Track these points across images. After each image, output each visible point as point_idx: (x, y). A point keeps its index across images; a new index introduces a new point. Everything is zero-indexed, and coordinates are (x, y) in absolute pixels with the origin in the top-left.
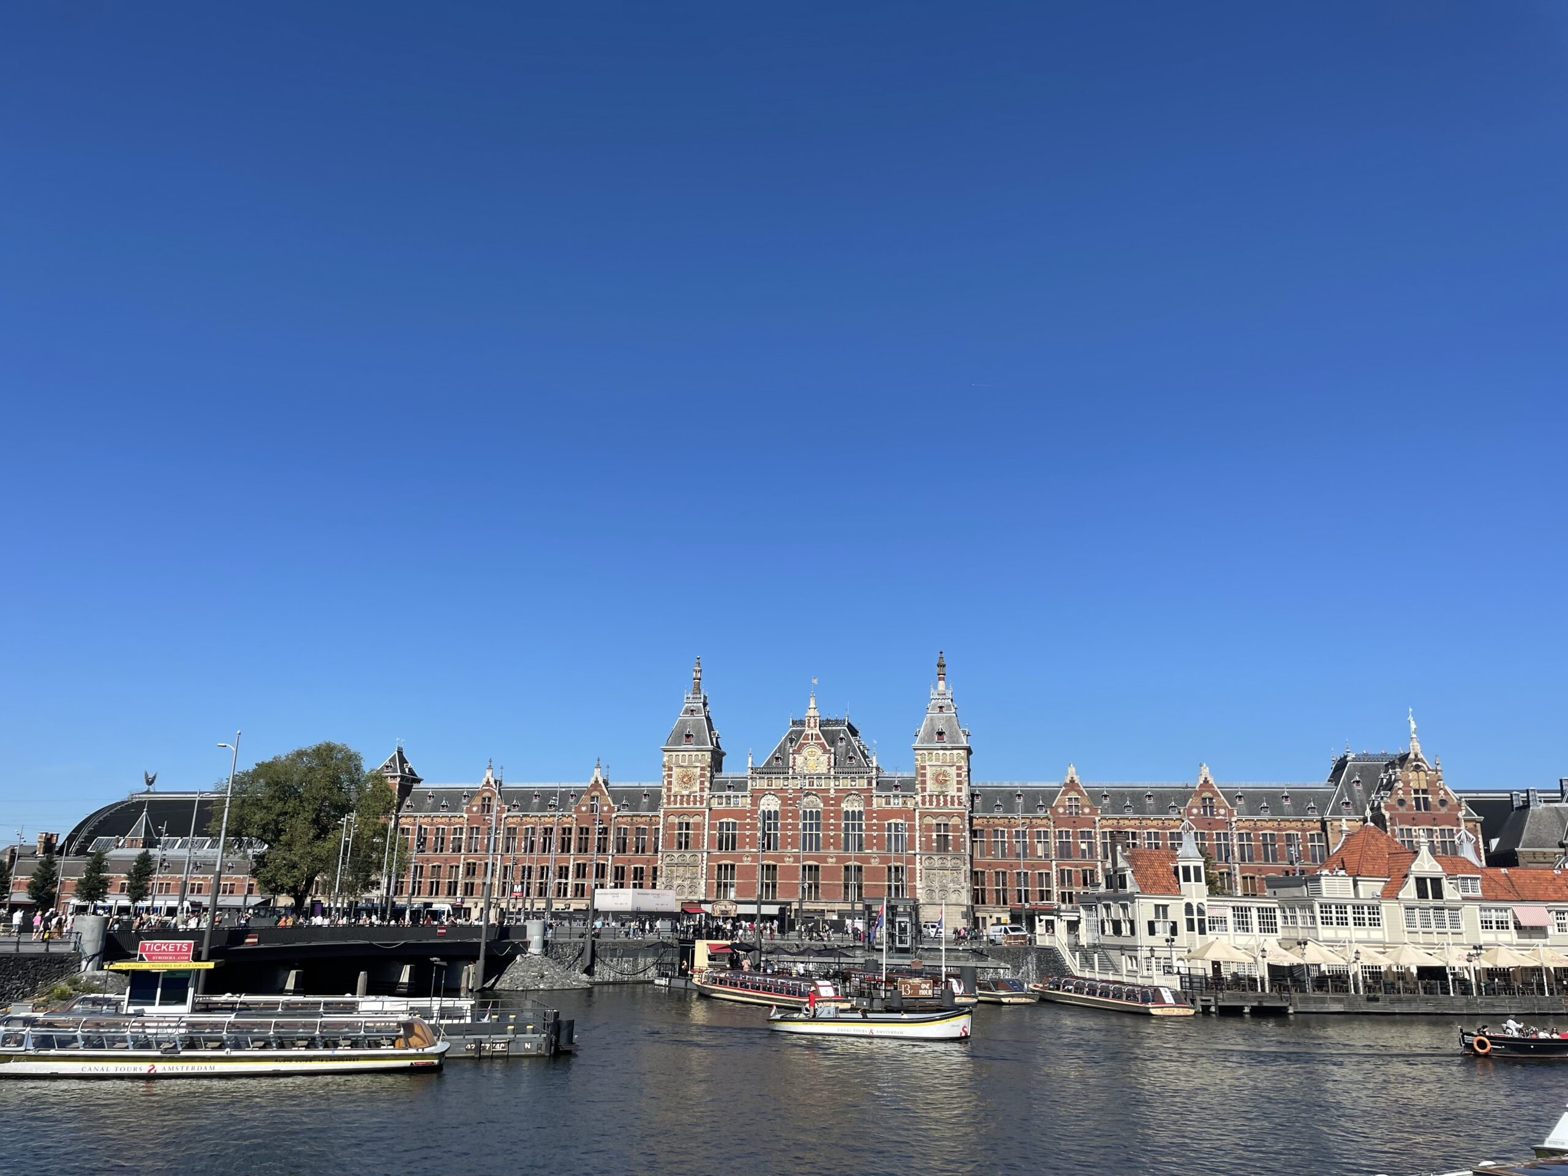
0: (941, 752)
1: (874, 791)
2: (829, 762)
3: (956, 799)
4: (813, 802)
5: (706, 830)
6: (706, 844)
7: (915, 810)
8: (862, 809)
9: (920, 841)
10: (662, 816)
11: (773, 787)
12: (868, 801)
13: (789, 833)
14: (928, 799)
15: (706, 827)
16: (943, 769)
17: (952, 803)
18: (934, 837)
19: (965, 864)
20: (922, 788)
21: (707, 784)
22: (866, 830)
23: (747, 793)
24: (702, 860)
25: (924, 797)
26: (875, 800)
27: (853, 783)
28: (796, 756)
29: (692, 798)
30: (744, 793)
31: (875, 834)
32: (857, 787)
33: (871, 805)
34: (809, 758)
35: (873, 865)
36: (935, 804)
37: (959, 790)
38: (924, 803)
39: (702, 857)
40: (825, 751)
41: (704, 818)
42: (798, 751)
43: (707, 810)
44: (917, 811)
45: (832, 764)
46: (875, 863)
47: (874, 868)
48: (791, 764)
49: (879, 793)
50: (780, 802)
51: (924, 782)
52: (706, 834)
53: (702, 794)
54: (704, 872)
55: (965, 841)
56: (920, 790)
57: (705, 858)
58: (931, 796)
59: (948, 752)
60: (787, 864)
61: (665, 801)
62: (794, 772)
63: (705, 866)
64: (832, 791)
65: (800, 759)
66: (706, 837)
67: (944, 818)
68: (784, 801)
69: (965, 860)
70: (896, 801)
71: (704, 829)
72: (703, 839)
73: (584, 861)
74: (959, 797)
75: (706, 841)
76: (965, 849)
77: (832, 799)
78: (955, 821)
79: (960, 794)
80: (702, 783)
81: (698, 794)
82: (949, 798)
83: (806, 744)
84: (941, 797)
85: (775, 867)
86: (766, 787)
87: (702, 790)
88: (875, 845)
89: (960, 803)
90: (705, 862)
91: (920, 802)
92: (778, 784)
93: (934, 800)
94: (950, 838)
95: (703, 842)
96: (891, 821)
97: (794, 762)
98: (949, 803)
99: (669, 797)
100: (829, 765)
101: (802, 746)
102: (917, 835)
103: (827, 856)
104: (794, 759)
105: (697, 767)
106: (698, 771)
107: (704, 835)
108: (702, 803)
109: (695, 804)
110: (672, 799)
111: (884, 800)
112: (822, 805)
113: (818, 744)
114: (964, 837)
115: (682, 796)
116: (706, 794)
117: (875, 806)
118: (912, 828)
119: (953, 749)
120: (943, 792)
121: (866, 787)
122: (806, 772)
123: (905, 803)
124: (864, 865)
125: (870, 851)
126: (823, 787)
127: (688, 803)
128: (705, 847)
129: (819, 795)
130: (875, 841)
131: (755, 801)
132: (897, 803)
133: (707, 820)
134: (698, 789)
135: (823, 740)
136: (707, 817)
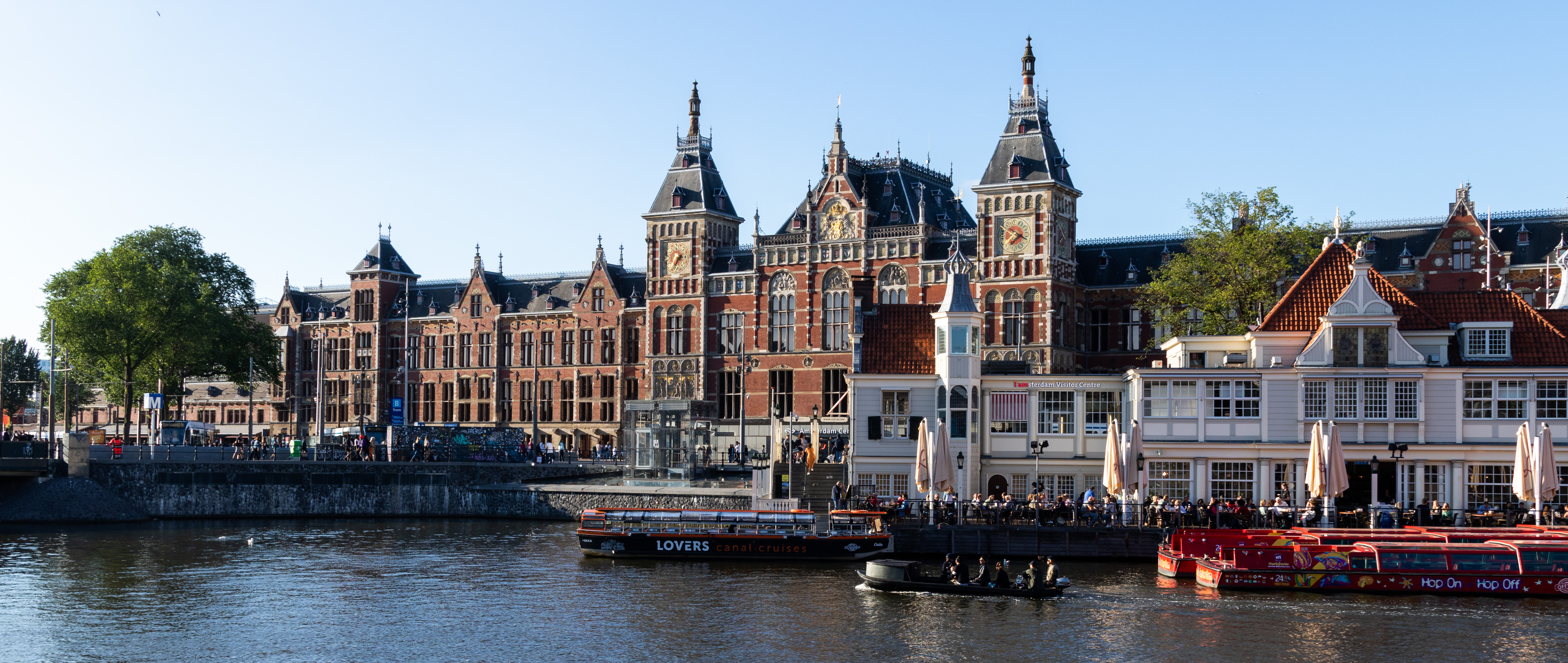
0: (1013, 196)
1: (920, 260)
2: (860, 221)
3: (1033, 264)
4: (838, 280)
5: (702, 326)
6: (702, 345)
7: (976, 284)
10: (648, 310)
11: (787, 262)
14: (992, 268)
15: (702, 322)
16: (1018, 220)
17: (1028, 272)
18: (1001, 323)
19: (1043, 360)
20: (985, 250)
21: (700, 262)
23: (753, 272)
24: (698, 367)
25: (987, 264)
26: (921, 272)
27: (892, 250)
28: (816, 215)
29: (682, 284)
30: (749, 272)
32: (898, 256)
33: (916, 280)
34: (834, 216)
36: (1003, 273)
37: (1038, 250)
38: (987, 273)
39: (698, 362)
40: (853, 205)
41: (699, 310)
42: (819, 208)
43: (702, 299)
44: (978, 285)
45: (863, 225)
48: (809, 228)
49: (927, 263)
50: (796, 283)
51: (987, 242)
52: (702, 331)
53: (695, 276)
54: (701, 382)
55: (1044, 326)
56: (982, 254)
57: (701, 364)
58: (997, 263)
59: (1024, 195)
60: (806, 369)
61: (650, 289)
62: (813, 239)
63: (702, 376)
64: (864, 263)
65: (821, 221)
66: (702, 336)
67: (1016, 294)
68: (801, 280)
69: (1044, 352)
71: (699, 324)
72: (699, 338)
73: (589, 374)
74: (1037, 261)
75: (702, 340)
76: (1044, 337)
78: (1032, 297)
79: (1039, 256)
80: (694, 261)
81: (690, 277)
82: (1023, 264)
83: (829, 197)
84: (1013, 263)
85: (790, 373)
86: (777, 263)
87: (694, 272)
89: (1039, 271)
90: (701, 369)
91: (982, 272)
92: (792, 257)
93: (1002, 267)
94: (1024, 322)
95: (699, 342)
97: (814, 224)
98: (1023, 273)
99: (654, 284)
100: (859, 226)
101: (824, 199)
104: (814, 219)
105: (688, 240)
106: (689, 244)
107: (699, 334)
108: (694, 290)
109: (686, 291)
110: (659, 285)
112: (850, 284)
113: (845, 196)
114: (1044, 320)
115: (670, 282)
116: (700, 277)
117: (921, 282)
119: (1031, 188)
120: (1016, 255)
121: (908, 255)
122: (829, 238)
126: (852, 259)
127: (678, 291)
128: (702, 350)
129: (846, 269)
131: (764, 283)
133: (702, 312)
134: (689, 270)
135: (851, 191)
136: (702, 307)
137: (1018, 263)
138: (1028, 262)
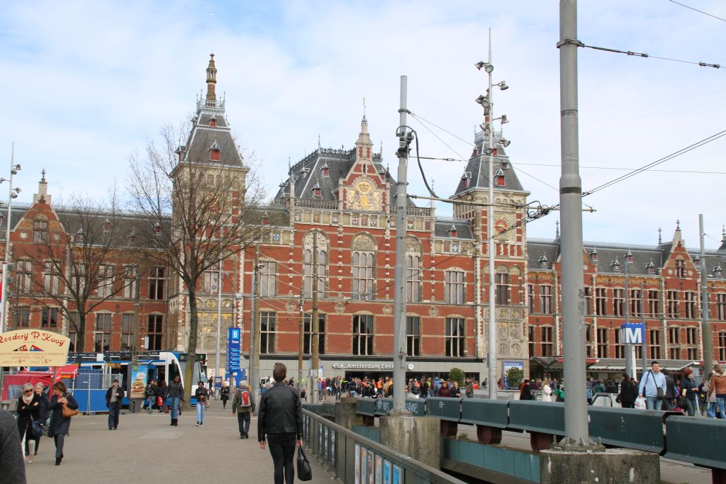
0: (501, 198)
1: (433, 235)
2: (384, 199)
3: (515, 248)
4: (364, 243)
5: (241, 270)
6: (241, 287)
7: (474, 258)
8: (419, 254)
9: (481, 291)
11: (321, 224)
12: (426, 246)
13: (340, 278)
14: (487, 248)
15: (242, 266)
16: (503, 216)
17: (512, 253)
19: (524, 317)
20: (483, 234)
22: (424, 278)
23: (291, 229)
25: (485, 245)
26: (433, 245)
27: (411, 225)
28: (347, 188)
30: (286, 228)
31: (433, 282)
32: (415, 230)
33: (429, 250)
34: (360, 192)
35: (431, 316)
36: (495, 252)
37: (519, 239)
38: (484, 251)
39: (237, 302)
40: (380, 186)
41: (239, 255)
42: (349, 183)
44: (478, 259)
45: (388, 202)
46: (433, 314)
47: (433, 319)
48: (341, 198)
49: (439, 238)
50: (329, 241)
51: (485, 229)
52: (242, 274)
53: (235, 225)
54: (240, 321)
56: (481, 236)
57: (240, 304)
59: (508, 199)
60: (338, 314)
62: (344, 207)
63: (240, 314)
64: (388, 232)
65: (351, 194)
66: (242, 279)
67: (504, 268)
68: (334, 240)
69: (524, 313)
70: (455, 248)
71: (239, 268)
72: (238, 281)
74: (519, 246)
75: (241, 283)
76: (524, 301)
77: (387, 241)
78: (514, 271)
79: (519, 243)
80: (234, 211)
81: (230, 225)
82: (508, 248)
83: (358, 176)
84: (502, 246)
85: (323, 316)
86: (313, 223)
87: (235, 220)
88: (433, 294)
89: (520, 253)
90: (240, 309)
91: (481, 250)
92: (326, 219)
93: (495, 248)
94: (510, 289)
95: (238, 285)
96: (450, 269)
97: (345, 196)
98: (509, 254)
100: (384, 202)
101: (353, 177)
102: (479, 285)
103: (382, 306)
104: (345, 192)
105: (228, 191)
106: (229, 197)
107: (239, 276)
108: (235, 237)
109: (226, 236)
111: (443, 245)
112: (376, 248)
113: (372, 177)
114: (524, 290)
116: (241, 225)
117: (433, 252)
118: (472, 278)
119: (515, 194)
120: (503, 241)
121: (424, 230)
122: (358, 208)
123: (464, 251)
124: (422, 317)
125: (428, 301)
126: (378, 227)
128: (241, 291)
129: (374, 236)
130: (433, 290)
131: (299, 238)
132: (455, 250)
133: (241, 258)
135: (377, 174)
136: (242, 253)
137: (505, 245)
138: (512, 246)
